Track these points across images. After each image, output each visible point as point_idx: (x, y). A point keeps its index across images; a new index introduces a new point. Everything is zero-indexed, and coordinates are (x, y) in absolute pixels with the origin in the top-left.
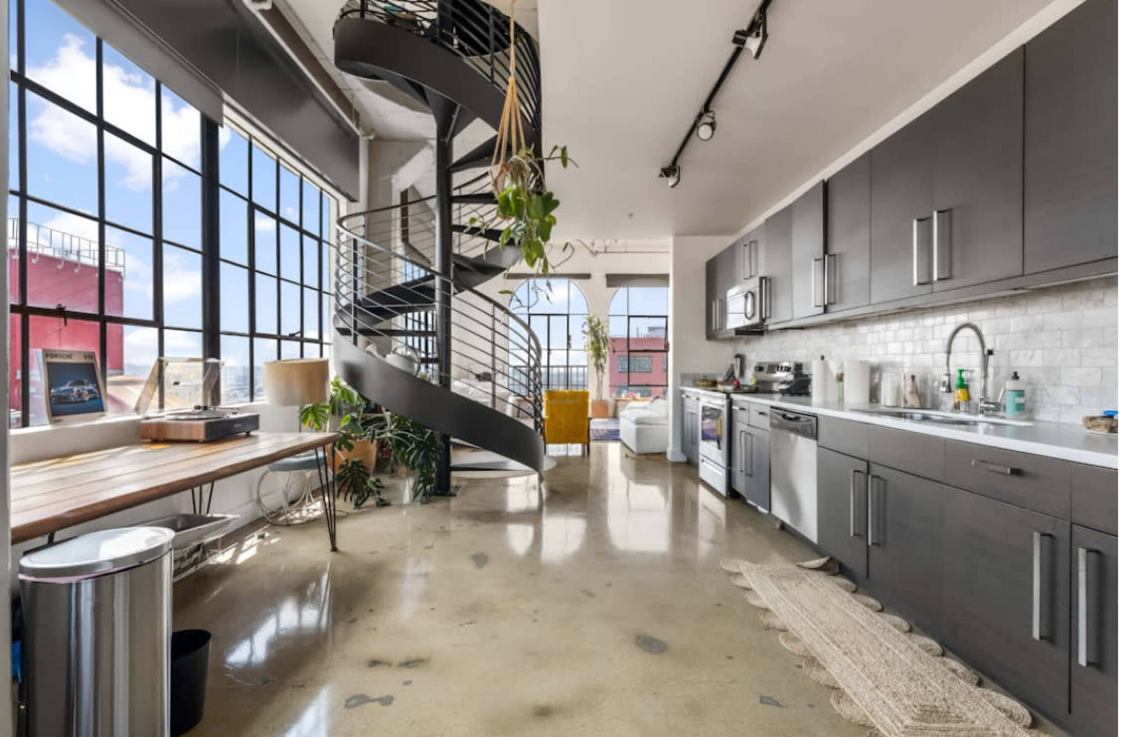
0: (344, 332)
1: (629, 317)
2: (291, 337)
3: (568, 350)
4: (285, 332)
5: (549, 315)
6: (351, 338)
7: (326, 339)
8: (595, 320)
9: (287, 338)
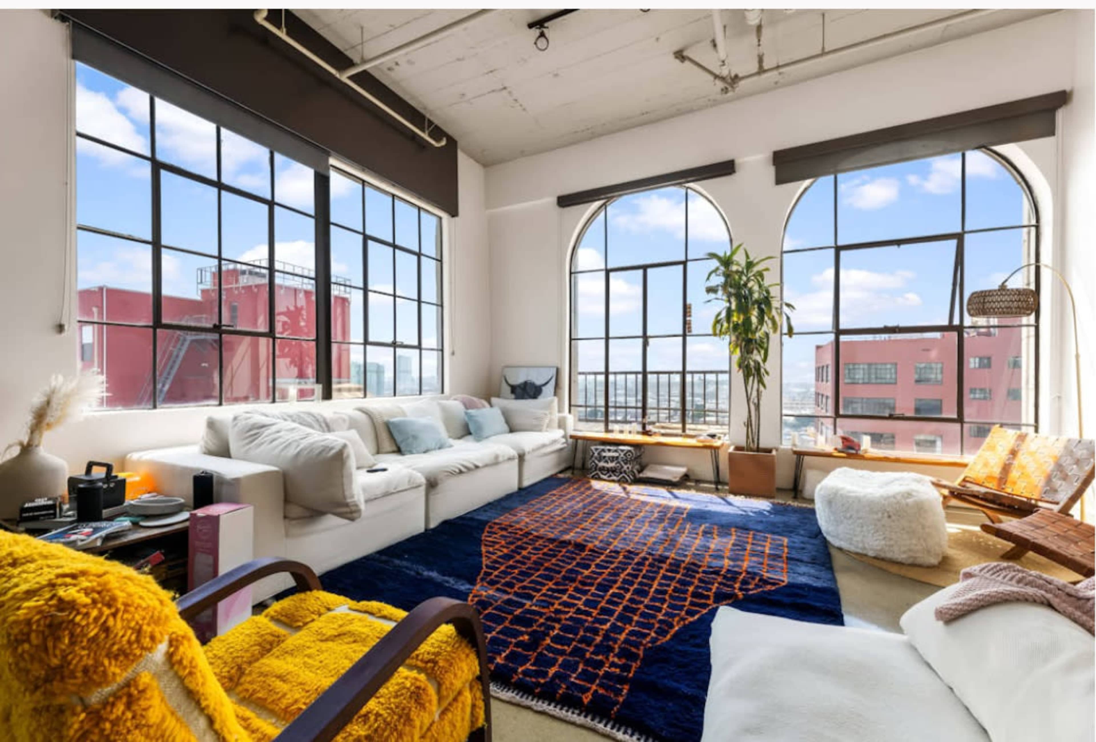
1: (838, 249)
3: (684, 336)
5: (645, 268)
8: (740, 258)
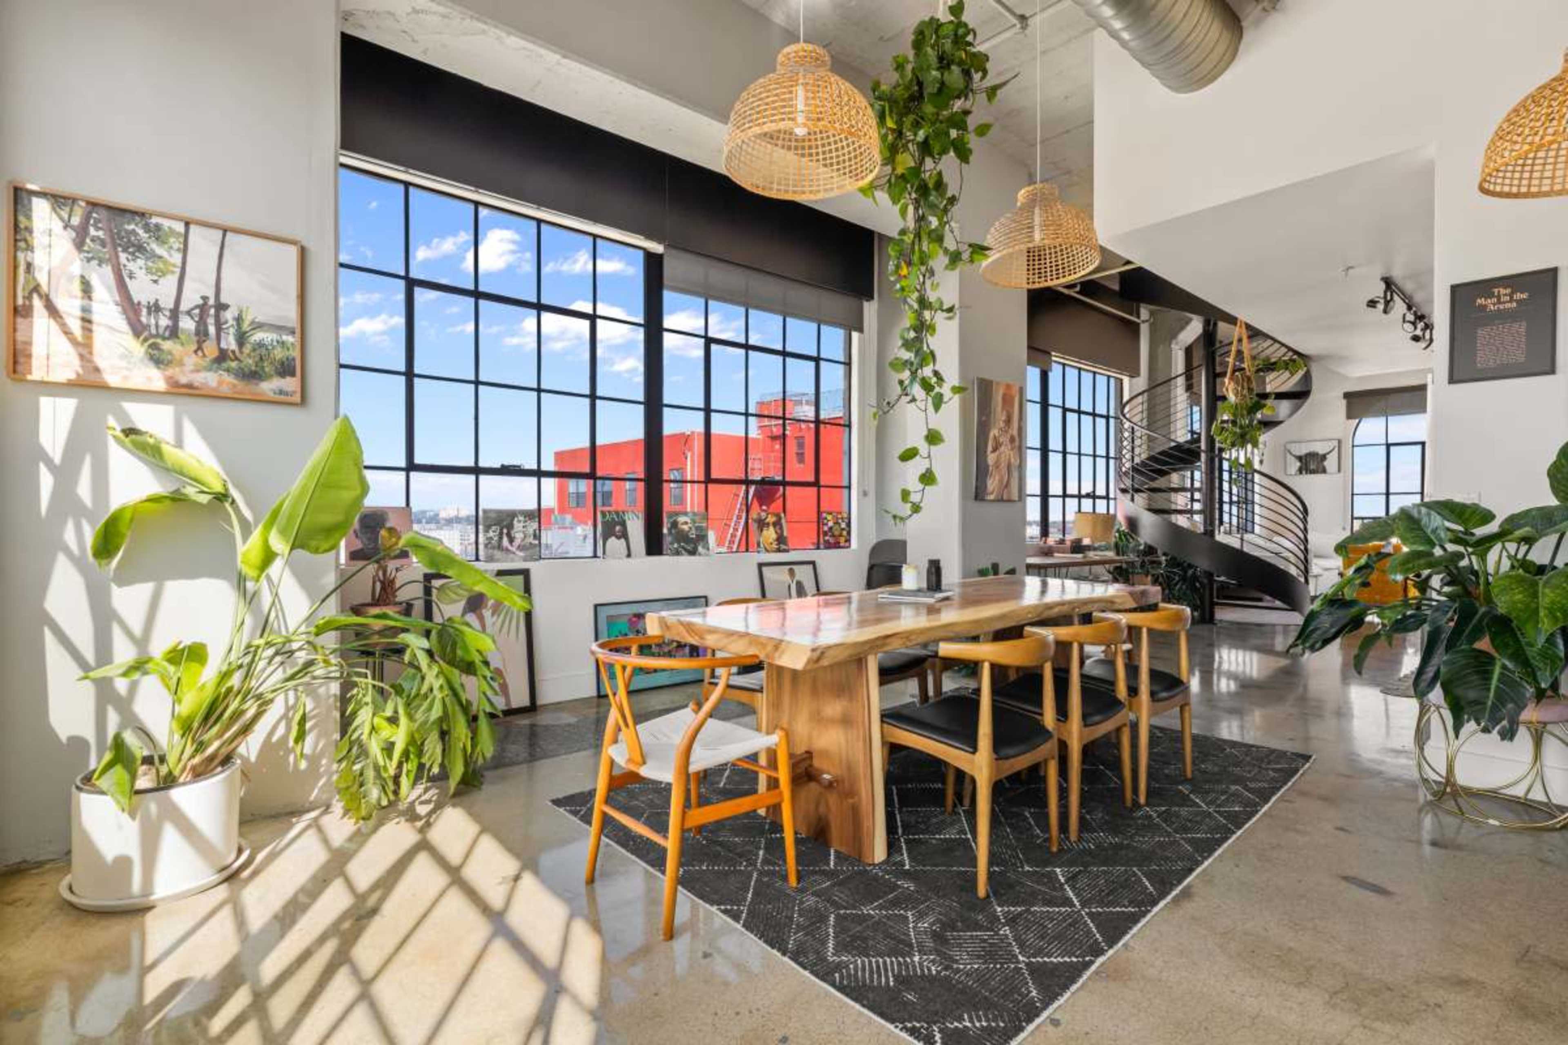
0: (1124, 491)
2: (1088, 496)
4: (1083, 492)
6: (1129, 496)
7: (1112, 495)
9: (1084, 497)
